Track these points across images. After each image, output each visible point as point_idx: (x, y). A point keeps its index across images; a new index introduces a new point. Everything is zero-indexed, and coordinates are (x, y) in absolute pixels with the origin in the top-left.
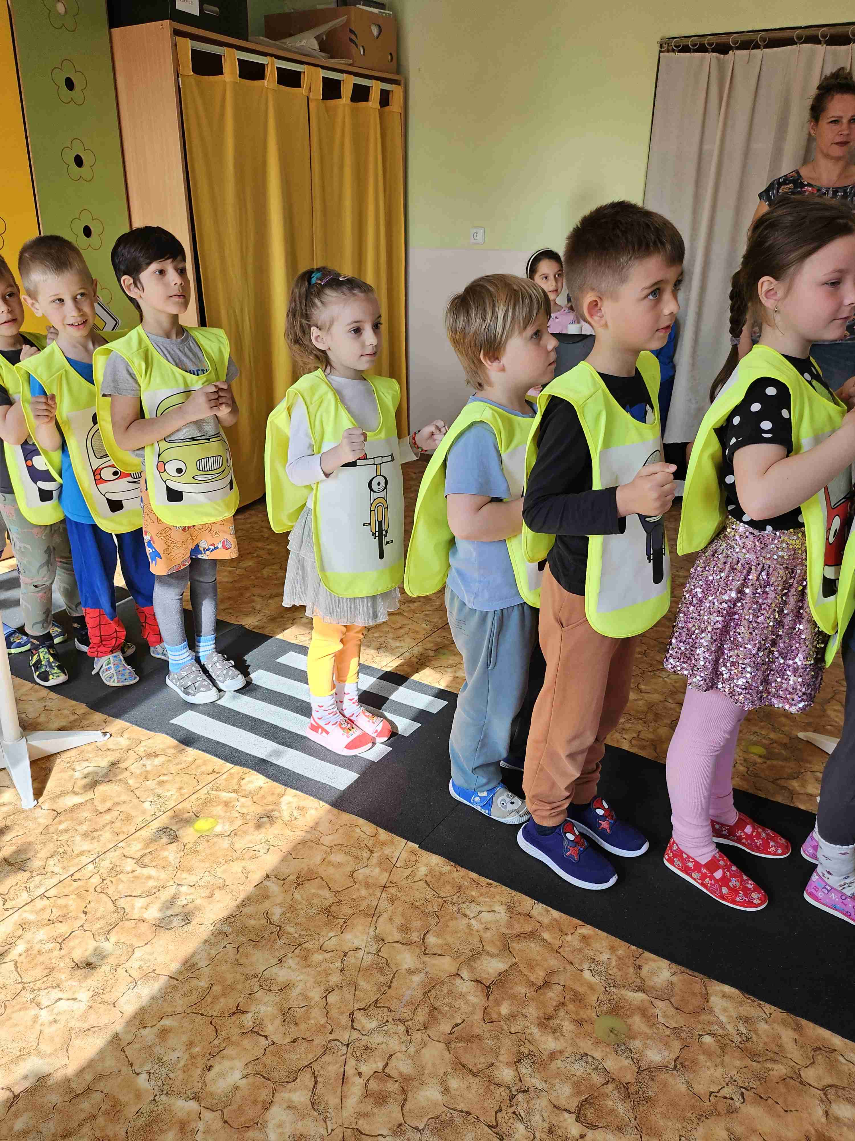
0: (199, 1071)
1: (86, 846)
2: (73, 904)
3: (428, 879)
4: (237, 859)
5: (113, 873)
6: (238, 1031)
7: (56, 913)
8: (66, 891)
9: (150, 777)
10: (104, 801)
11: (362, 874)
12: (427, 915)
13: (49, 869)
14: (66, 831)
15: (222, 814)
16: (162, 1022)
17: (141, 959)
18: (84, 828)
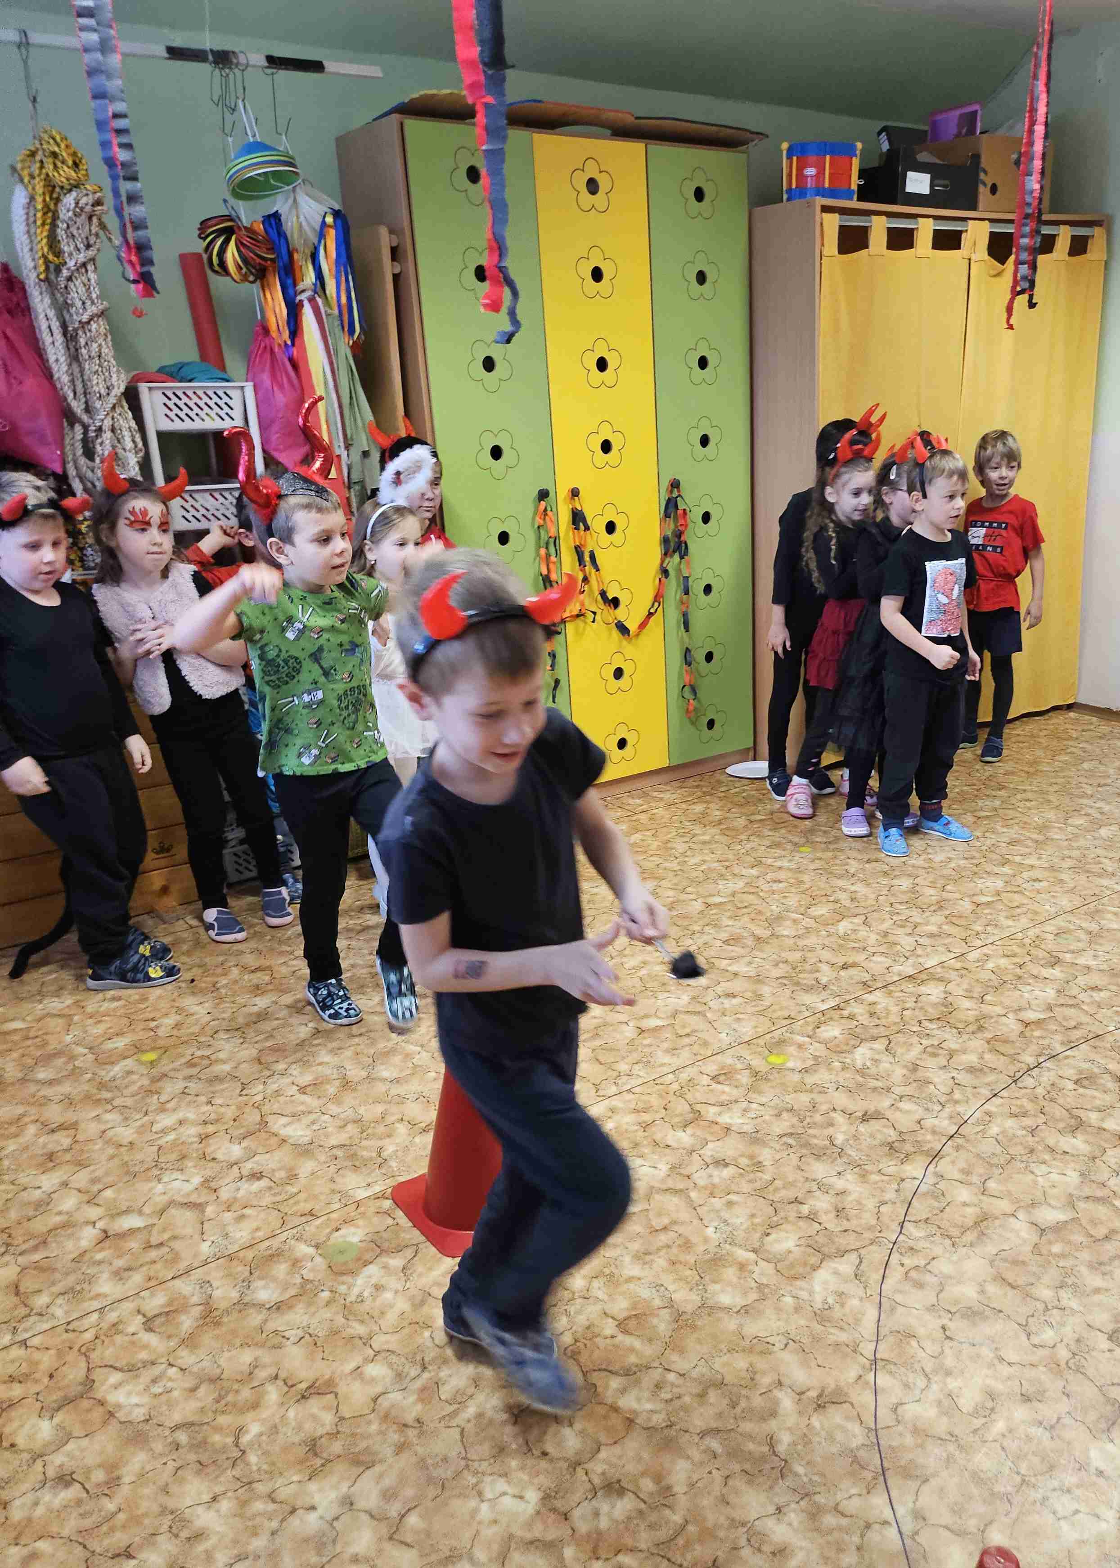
0: (758, 1235)
1: (667, 1059)
2: (655, 1101)
3: (999, 1138)
4: (806, 1091)
5: (691, 1084)
6: (795, 1215)
7: (641, 1105)
8: (649, 1091)
9: (727, 1013)
10: (684, 1027)
11: (929, 1122)
12: (991, 1165)
13: (635, 1072)
14: (650, 1046)
15: (795, 1053)
16: (729, 1196)
17: (712, 1150)
18: (665, 1045)
